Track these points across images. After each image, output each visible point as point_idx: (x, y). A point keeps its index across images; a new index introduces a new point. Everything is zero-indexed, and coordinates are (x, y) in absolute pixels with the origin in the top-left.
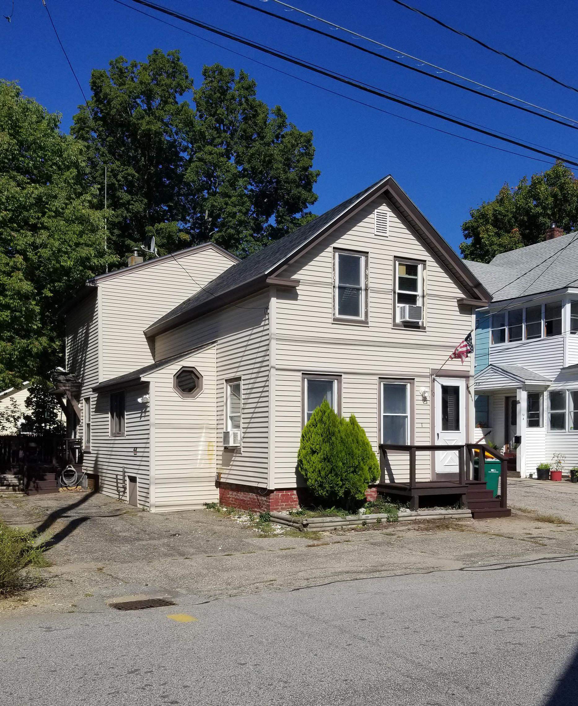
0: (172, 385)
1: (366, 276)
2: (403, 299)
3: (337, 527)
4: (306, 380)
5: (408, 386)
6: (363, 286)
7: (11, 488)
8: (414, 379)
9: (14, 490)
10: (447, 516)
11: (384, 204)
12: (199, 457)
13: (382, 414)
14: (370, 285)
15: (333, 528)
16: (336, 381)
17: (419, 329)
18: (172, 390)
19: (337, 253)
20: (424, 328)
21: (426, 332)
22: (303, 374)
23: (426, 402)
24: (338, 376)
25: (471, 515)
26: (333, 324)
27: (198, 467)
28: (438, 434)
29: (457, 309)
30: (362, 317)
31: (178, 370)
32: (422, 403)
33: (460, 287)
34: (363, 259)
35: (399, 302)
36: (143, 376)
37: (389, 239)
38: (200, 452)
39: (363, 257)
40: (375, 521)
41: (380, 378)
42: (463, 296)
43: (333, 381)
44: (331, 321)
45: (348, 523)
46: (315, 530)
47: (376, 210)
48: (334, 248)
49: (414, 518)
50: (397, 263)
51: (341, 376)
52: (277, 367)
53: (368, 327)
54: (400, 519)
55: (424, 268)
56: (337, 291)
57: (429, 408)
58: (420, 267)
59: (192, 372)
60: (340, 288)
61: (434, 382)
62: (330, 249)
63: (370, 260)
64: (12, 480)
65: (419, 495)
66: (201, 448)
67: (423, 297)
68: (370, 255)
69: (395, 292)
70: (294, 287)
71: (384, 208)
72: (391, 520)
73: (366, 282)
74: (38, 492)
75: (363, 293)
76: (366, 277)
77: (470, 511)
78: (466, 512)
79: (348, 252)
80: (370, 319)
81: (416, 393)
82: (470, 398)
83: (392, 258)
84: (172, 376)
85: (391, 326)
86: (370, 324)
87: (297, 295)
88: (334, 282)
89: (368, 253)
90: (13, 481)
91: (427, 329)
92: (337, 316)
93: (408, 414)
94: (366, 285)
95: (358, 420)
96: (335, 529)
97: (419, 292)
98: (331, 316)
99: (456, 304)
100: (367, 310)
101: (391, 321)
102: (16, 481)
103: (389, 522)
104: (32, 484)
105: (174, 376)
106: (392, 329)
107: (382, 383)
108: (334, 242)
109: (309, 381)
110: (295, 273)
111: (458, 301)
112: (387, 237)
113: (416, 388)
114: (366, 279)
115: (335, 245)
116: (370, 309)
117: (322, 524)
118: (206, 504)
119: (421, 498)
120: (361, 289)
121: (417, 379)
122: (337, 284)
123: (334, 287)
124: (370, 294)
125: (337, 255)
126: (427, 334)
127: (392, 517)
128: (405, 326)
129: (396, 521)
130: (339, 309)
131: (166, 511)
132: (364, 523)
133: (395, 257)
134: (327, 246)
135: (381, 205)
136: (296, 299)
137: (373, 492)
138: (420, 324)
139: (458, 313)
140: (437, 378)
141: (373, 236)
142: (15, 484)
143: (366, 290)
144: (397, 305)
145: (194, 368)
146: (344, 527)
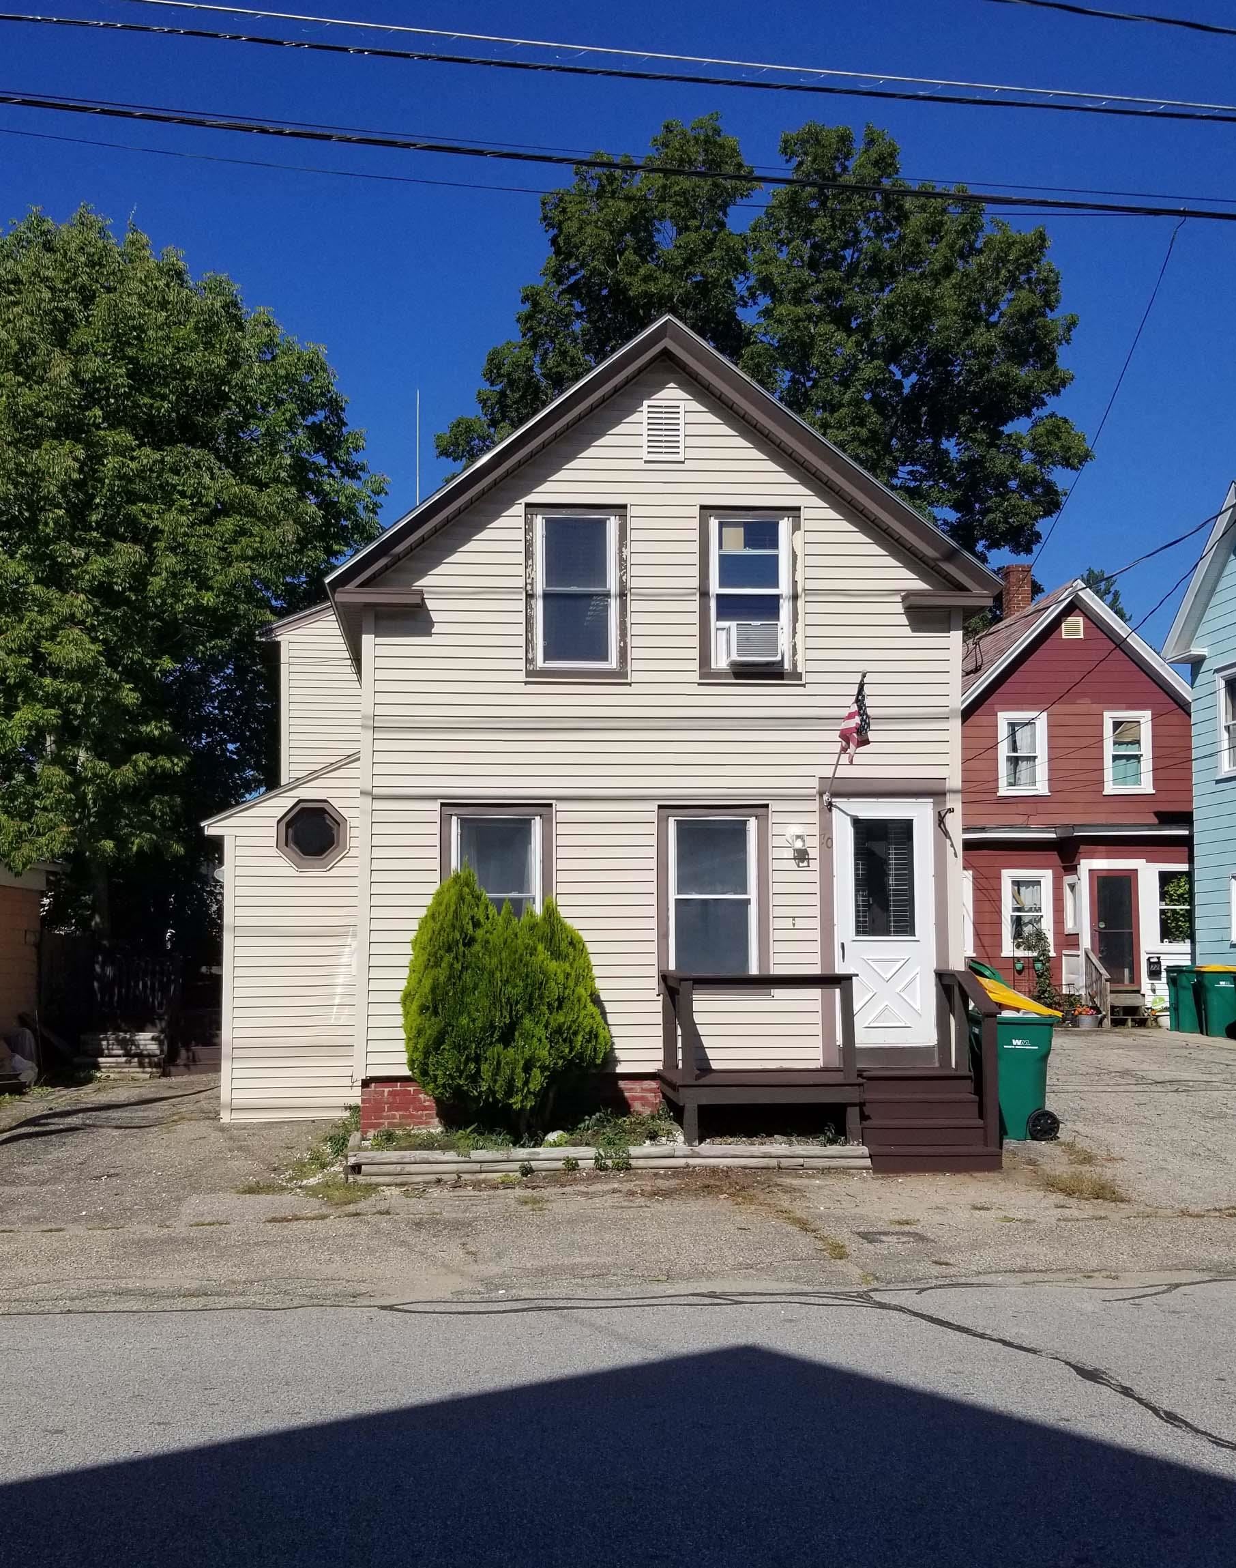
0: (273, 842)
1: (622, 563)
2: (730, 607)
3: (445, 1177)
4: (454, 818)
5: (752, 824)
6: (613, 585)
7: (136, 1060)
8: (766, 806)
9: (141, 1065)
10: (785, 1162)
11: (672, 385)
12: (337, 1001)
13: (673, 895)
14: (633, 583)
15: (433, 1177)
16: (538, 818)
17: (782, 679)
18: (274, 852)
19: (540, 517)
20: (798, 676)
21: (804, 685)
22: (442, 805)
23: (805, 864)
24: (544, 807)
25: (868, 1162)
26: (526, 683)
27: (332, 1022)
28: (843, 945)
29: (904, 620)
30: (613, 663)
31: (286, 810)
32: (792, 865)
33: (908, 565)
34: (613, 524)
35: (720, 617)
36: (209, 825)
37: (689, 465)
38: (339, 990)
39: (612, 518)
40: (560, 1165)
41: (660, 807)
42: (920, 585)
43: (530, 820)
44: (522, 676)
45: (477, 1167)
46: (375, 1179)
47: (646, 403)
48: (528, 505)
49: (682, 1162)
50: (714, 524)
51: (551, 805)
52: (376, 791)
53: (630, 684)
54: (633, 1162)
55: (796, 527)
56: (539, 605)
57: (816, 877)
58: (784, 526)
59: (323, 811)
60: (546, 596)
61: (830, 810)
62: (518, 509)
63: (632, 523)
64: (146, 1045)
65: (704, 1102)
66: (340, 980)
67: (795, 597)
68: (631, 511)
69: (704, 594)
70: (421, 606)
71: (672, 394)
72: (609, 1163)
73: (621, 577)
74: (189, 1069)
75: (614, 604)
76: (621, 565)
77: (865, 1150)
78: (855, 1152)
79: (569, 511)
80: (632, 665)
81: (774, 841)
82: (950, 851)
83: (696, 511)
84: (274, 822)
85: (695, 677)
86: (633, 677)
87: (431, 623)
88: (532, 584)
89: (624, 507)
90: (149, 1047)
91: (806, 678)
92: (540, 663)
93: (752, 894)
94: (622, 585)
95: (563, 912)
96: (439, 1181)
97: (784, 588)
98: (521, 664)
99: (899, 608)
100: (625, 643)
101: (695, 665)
102: (155, 1047)
103: (603, 1168)
104: (183, 1053)
105: (279, 822)
106: (700, 684)
107: (671, 820)
108: (528, 491)
109: (464, 822)
110: (423, 573)
111: (904, 599)
112: (683, 462)
113: (773, 829)
114: (621, 570)
115: (532, 498)
116: (632, 642)
117: (399, 1167)
118: (350, 1108)
119: (703, 1110)
120: (607, 595)
121: (774, 806)
122: (539, 588)
123: (530, 596)
124: (632, 606)
125: (539, 522)
126: (809, 689)
127: (611, 1158)
128: (737, 675)
129: (625, 1167)
130: (545, 648)
131: (254, 1121)
132: (527, 1171)
133: (703, 507)
134: (511, 503)
135: (662, 386)
136: (429, 634)
137: (651, 1090)
138: (787, 666)
139: (907, 631)
140: (837, 801)
141: (640, 464)
142: (151, 1052)
143: (622, 595)
144: (714, 623)
145: (325, 801)
146: (465, 1176)
